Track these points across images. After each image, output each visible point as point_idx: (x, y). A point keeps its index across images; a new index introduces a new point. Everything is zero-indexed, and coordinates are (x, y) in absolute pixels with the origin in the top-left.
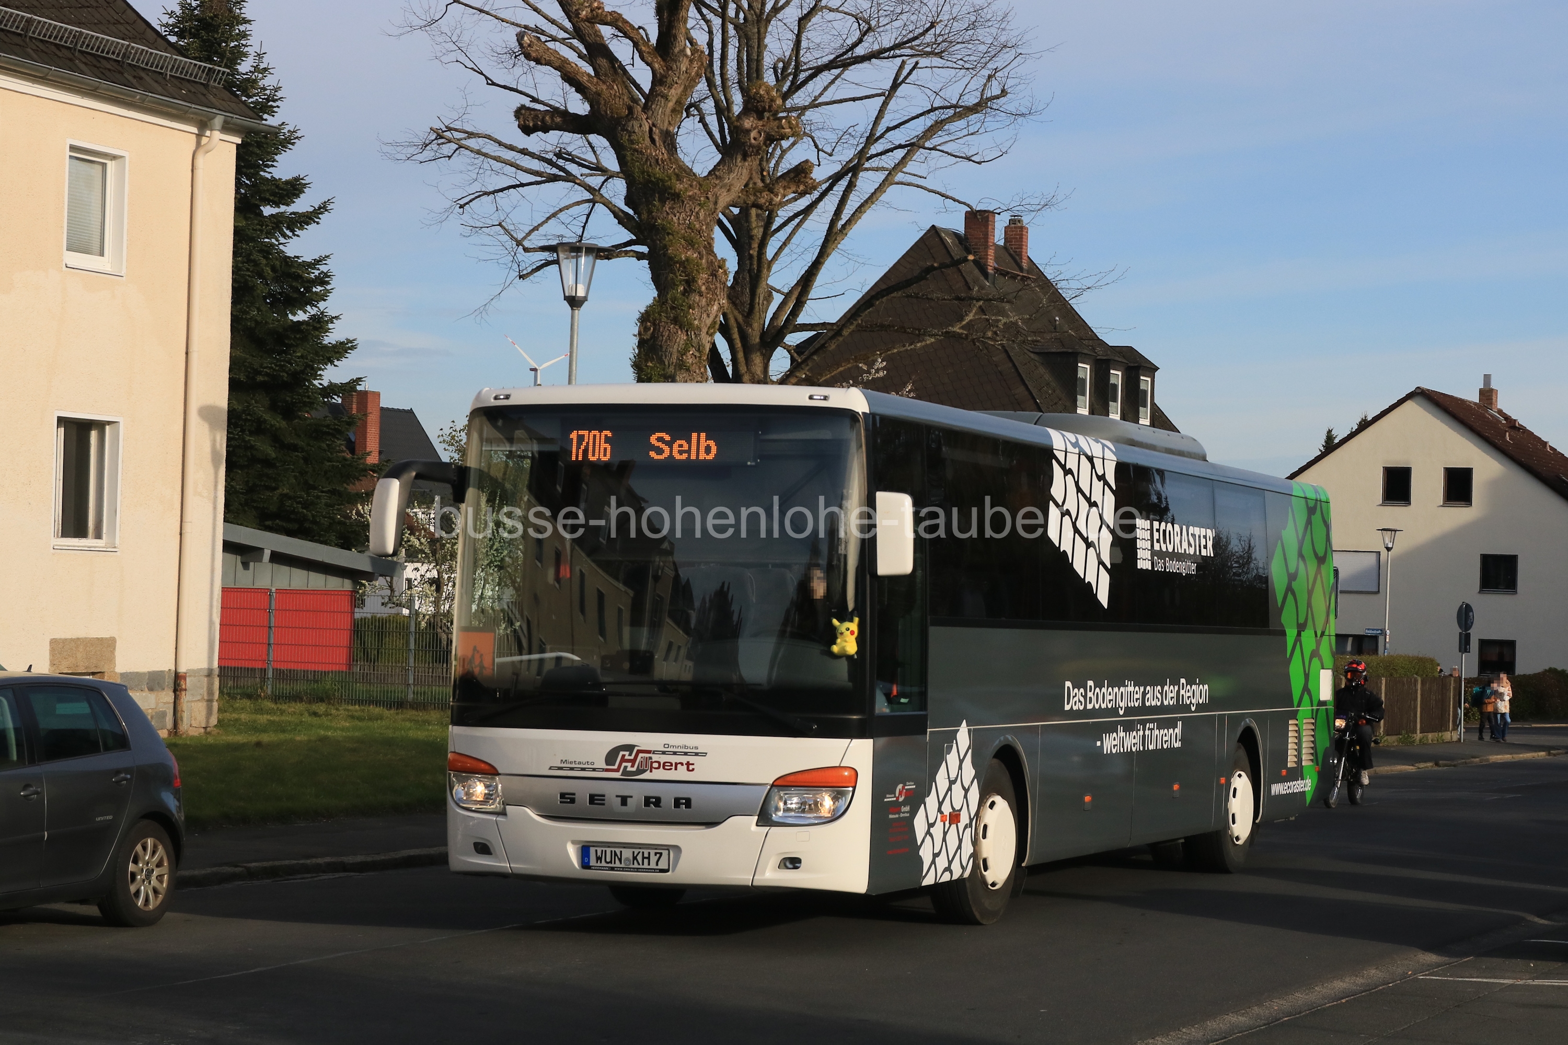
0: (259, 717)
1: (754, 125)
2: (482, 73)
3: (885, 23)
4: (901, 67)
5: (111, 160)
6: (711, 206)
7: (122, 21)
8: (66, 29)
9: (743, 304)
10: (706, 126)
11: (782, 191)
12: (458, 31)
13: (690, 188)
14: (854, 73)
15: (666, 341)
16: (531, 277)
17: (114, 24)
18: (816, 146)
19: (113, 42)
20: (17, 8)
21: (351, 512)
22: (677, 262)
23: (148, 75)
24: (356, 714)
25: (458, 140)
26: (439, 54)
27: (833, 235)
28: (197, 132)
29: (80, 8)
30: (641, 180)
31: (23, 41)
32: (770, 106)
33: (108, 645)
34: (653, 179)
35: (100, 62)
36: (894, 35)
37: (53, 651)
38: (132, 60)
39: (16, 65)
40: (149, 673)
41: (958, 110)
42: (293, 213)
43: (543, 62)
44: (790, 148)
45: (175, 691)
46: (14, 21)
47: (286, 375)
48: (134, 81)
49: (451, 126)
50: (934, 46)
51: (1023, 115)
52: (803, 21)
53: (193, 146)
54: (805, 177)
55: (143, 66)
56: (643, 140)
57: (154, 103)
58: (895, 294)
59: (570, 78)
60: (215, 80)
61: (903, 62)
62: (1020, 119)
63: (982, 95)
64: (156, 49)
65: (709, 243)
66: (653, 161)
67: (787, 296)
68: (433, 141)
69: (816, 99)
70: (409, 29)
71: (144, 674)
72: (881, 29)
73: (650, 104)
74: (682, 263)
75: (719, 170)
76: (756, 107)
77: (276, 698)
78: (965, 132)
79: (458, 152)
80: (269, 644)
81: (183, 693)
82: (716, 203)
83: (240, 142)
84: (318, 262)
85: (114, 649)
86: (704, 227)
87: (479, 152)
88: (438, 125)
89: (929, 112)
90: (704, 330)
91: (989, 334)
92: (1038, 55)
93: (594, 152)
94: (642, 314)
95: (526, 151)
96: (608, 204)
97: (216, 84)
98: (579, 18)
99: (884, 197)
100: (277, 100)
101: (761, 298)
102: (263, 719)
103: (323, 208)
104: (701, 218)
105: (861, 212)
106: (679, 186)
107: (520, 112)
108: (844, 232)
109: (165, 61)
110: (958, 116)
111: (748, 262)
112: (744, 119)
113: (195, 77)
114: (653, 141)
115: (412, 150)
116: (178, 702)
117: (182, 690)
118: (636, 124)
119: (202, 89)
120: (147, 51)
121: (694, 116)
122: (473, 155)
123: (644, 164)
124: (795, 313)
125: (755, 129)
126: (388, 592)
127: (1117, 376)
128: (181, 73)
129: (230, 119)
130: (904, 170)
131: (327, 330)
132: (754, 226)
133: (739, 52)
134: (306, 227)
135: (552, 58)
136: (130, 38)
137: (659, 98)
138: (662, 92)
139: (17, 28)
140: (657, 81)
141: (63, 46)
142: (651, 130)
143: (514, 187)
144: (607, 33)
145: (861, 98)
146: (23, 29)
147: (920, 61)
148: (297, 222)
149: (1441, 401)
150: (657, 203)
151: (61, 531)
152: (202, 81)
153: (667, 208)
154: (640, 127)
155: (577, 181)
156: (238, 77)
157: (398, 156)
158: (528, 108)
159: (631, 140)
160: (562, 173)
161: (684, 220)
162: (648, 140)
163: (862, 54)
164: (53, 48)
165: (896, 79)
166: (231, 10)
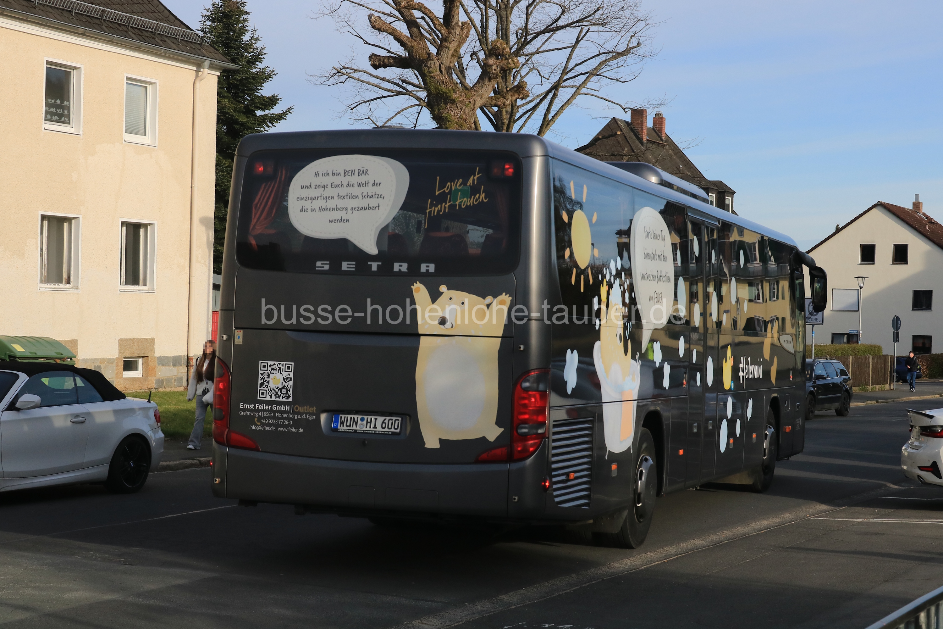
1: (494, 63)
2: (361, 38)
4: (581, 32)
5: (150, 85)
6: (472, 106)
7: (156, 11)
8: (124, 15)
11: (510, 97)
12: (348, 16)
13: (460, 97)
17: (152, 12)
18: (540, 74)
19: (149, 22)
20: (98, 5)
23: (169, 39)
25: (349, 73)
26: (338, 28)
27: (546, 122)
28: (196, 70)
29: (133, 4)
30: (435, 93)
31: (100, 21)
32: (503, 52)
33: (151, 342)
34: (441, 92)
35: (142, 33)
36: (579, 15)
37: (120, 345)
38: (160, 32)
39: (95, 34)
40: (173, 357)
41: (614, 54)
42: (272, 114)
43: (382, 30)
44: (525, 76)
45: (187, 366)
46: (95, 12)
48: (161, 42)
49: (346, 66)
50: (601, 20)
51: (647, 56)
52: (529, 8)
53: (194, 77)
54: (522, 90)
55: (166, 34)
56: (436, 71)
57: (171, 54)
59: (398, 39)
60: (206, 42)
61: (582, 29)
62: (646, 58)
63: (627, 46)
64: (173, 25)
65: (470, 126)
66: (441, 83)
68: (334, 74)
69: (539, 49)
70: (322, 15)
71: (170, 357)
72: (571, 11)
73: (440, 52)
75: (476, 87)
76: (495, 53)
78: (616, 66)
79: (348, 80)
82: (474, 104)
83: (220, 75)
85: (154, 344)
86: (468, 117)
87: (358, 80)
88: (337, 66)
89: (598, 55)
92: (658, 25)
95: (385, 79)
97: (206, 44)
98: (400, 6)
99: (575, 101)
100: (263, 54)
103: (288, 111)
104: (466, 112)
105: (562, 110)
106: (454, 96)
107: (372, 57)
108: (554, 120)
109: (178, 32)
110: (615, 58)
112: (489, 59)
113: (195, 40)
114: (441, 72)
115: (325, 79)
116: (189, 372)
118: (432, 63)
119: (198, 46)
120: (169, 27)
121: (475, 59)
122: (355, 81)
123: (436, 84)
125: (495, 64)
127: (712, 197)
128: (187, 38)
129: (213, 62)
130: (586, 86)
132: (504, 118)
133: (497, 24)
134: (279, 121)
135: (387, 28)
136: (160, 20)
137: (445, 49)
138: (446, 45)
139: (97, 15)
140: (444, 39)
141: (122, 24)
142: (440, 66)
143: (379, 98)
144: (417, 14)
145: (561, 49)
146: (100, 16)
147: (591, 28)
148: (274, 119)
149: (891, 208)
150: (443, 105)
151: (124, 282)
152: (198, 42)
153: (448, 107)
154: (434, 65)
155: (411, 95)
156: (243, 43)
157: (317, 82)
158: (376, 55)
159: (430, 72)
160: (404, 91)
161: (457, 114)
162: (438, 71)
163: (562, 25)
164: (117, 25)
165: (578, 38)
166: (239, 7)
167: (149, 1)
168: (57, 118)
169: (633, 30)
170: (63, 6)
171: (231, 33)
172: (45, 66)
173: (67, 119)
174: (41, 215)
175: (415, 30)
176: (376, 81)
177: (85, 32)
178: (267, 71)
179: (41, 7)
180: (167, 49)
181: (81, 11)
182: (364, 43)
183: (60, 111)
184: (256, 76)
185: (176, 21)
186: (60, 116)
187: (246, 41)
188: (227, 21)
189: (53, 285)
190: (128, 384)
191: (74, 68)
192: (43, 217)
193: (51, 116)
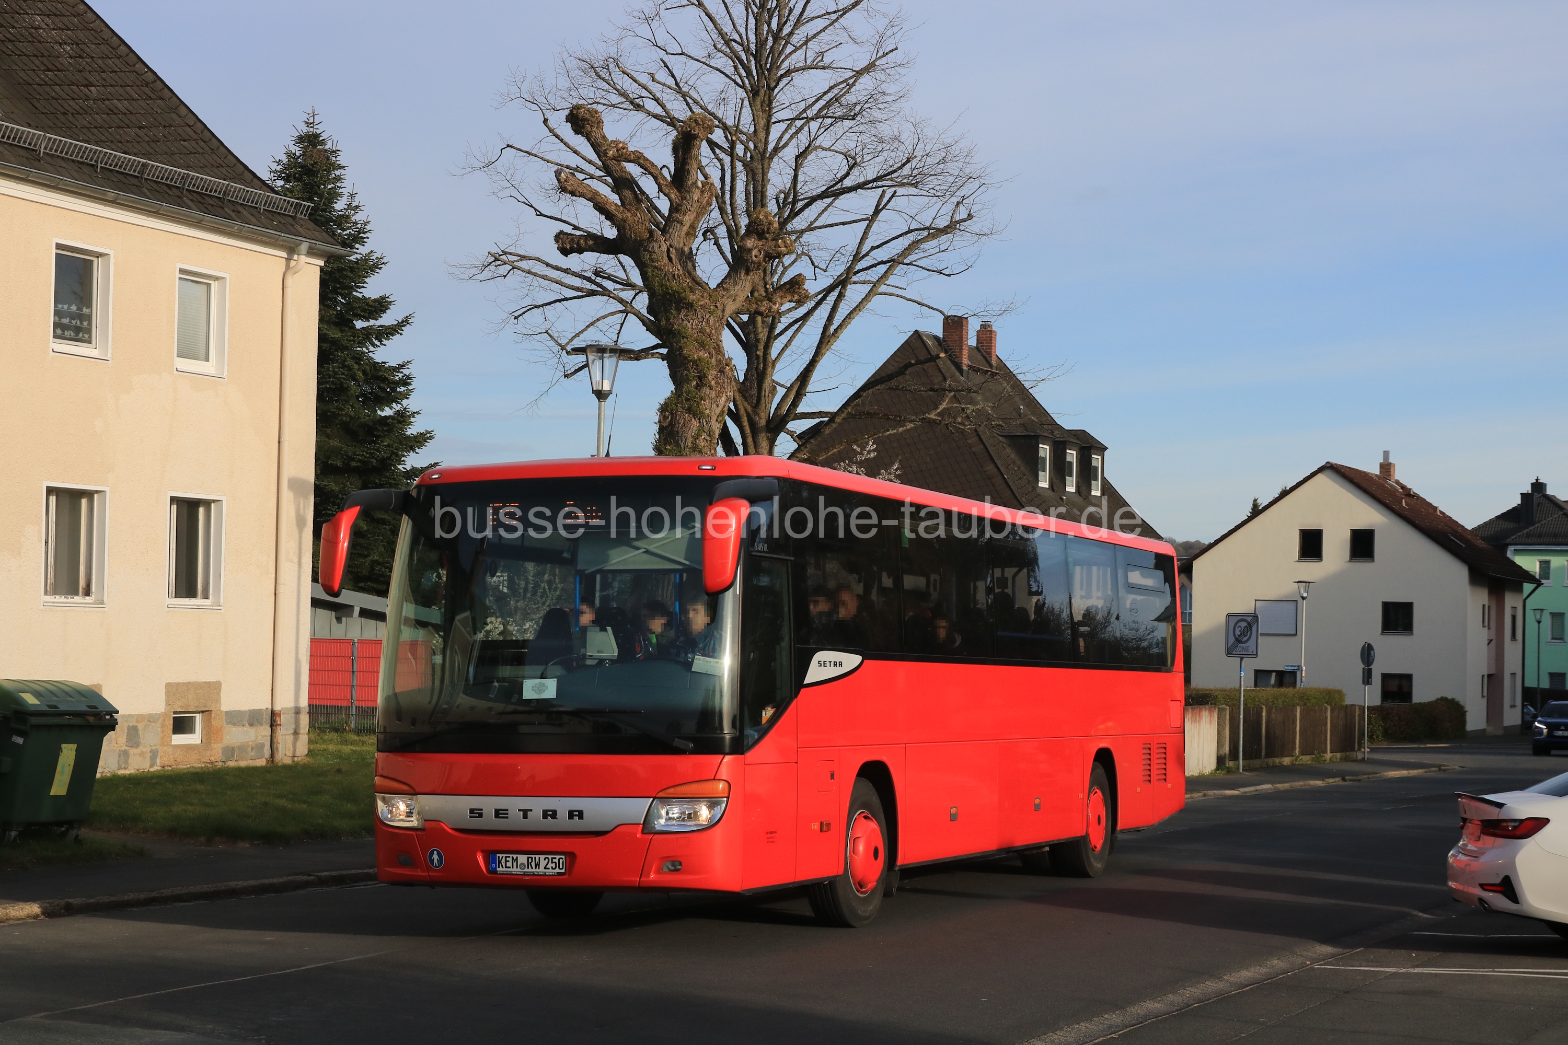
0: (344, 747)
1: (756, 245)
2: (531, 206)
3: (868, 159)
4: (882, 196)
5: (214, 281)
6: (720, 313)
7: (224, 165)
8: (176, 172)
9: (751, 396)
10: (719, 247)
11: (779, 300)
12: (511, 171)
13: (702, 299)
14: (844, 201)
15: (682, 428)
16: (573, 379)
17: (217, 167)
18: (813, 263)
19: (215, 182)
20: (135, 155)
22: (691, 361)
23: (245, 209)
25: (512, 262)
26: (496, 191)
27: (826, 339)
28: (286, 257)
29: (188, 154)
30: (661, 292)
31: (140, 182)
32: (768, 229)
33: (214, 688)
34: (670, 291)
35: (204, 199)
36: (877, 169)
37: (168, 693)
38: (232, 197)
39: (133, 202)
40: (249, 711)
41: (931, 231)
42: (381, 326)
43: (578, 194)
44: (791, 265)
45: (271, 726)
46: (132, 166)
47: (374, 461)
48: (233, 215)
49: (507, 250)
50: (911, 178)
51: (985, 235)
52: (801, 157)
53: (283, 268)
54: (799, 288)
55: (241, 202)
56: (662, 259)
57: (251, 232)
58: (879, 387)
59: (601, 207)
60: (302, 213)
61: (884, 192)
62: (983, 238)
63: (951, 219)
64: (252, 187)
65: (717, 345)
66: (670, 276)
67: (789, 389)
68: (491, 263)
69: (812, 223)
70: (471, 170)
71: (246, 712)
72: (866, 164)
73: (667, 229)
74: (695, 362)
75: (726, 283)
76: (757, 229)
77: (359, 731)
78: (937, 250)
79: (512, 272)
80: (353, 686)
81: (278, 728)
82: (723, 311)
83: (323, 265)
84: (401, 366)
85: (220, 691)
86: (714, 331)
87: (529, 272)
88: (495, 250)
89: (906, 233)
90: (714, 418)
91: (959, 420)
92: (999, 185)
93: (625, 271)
94: (662, 405)
95: (569, 271)
96: (638, 315)
97: (303, 217)
98: (607, 157)
99: (869, 306)
100: (364, 232)
101: (767, 392)
102: (347, 748)
103: (405, 322)
104: (711, 323)
105: (851, 319)
106: (692, 297)
107: (559, 237)
108: (837, 336)
109: (259, 197)
110: (931, 237)
111: (755, 361)
112: (747, 240)
113: (285, 211)
114: (670, 259)
115: (474, 271)
116: (274, 735)
117: (277, 725)
118: (656, 245)
119: (290, 220)
120: (243, 190)
121: (710, 239)
122: (524, 274)
124: (795, 404)
125: (755, 248)
127: (1072, 455)
128: (273, 207)
129: (314, 245)
130: (886, 282)
131: (409, 424)
132: (760, 330)
133: (747, 185)
134: (391, 337)
135: (585, 191)
136: (230, 179)
137: (676, 223)
138: (677, 218)
139: (135, 171)
140: (674, 209)
141: (173, 186)
142: (668, 250)
143: (560, 301)
144: (633, 169)
145: (849, 223)
146: (138, 173)
147: (898, 191)
148: (384, 333)
149: (1347, 473)
150: (673, 312)
151: (174, 593)
152: (291, 214)
153: (682, 315)
154: (660, 247)
155: (612, 295)
156: (334, 214)
157: (462, 276)
158: (566, 234)
159: (652, 259)
160: (599, 289)
161: (697, 325)
162: (666, 259)
163: (850, 185)
164: (165, 188)
165: (878, 206)
166: (328, 159)
167: (212, 150)
168: (72, 334)
169: (960, 193)
170: (82, 157)
171: (316, 199)
172: (54, 251)
173: (86, 336)
174: (47, 487)
175: (628, 193)
176: (556, 275)
177: (117, 198)
178: (371, 258)
179: (48, 159)
180: (243, 225)
181: (111, 165)
182: (537, 215)
183: (76, 323)
184: (355, 265)
185: (255, 180)
186: (78, 330)
187: (339, 211)
188: (310, 179)
189: (65, 598)
190: (180, 755)
191: (99, 255)
192: (50, 491)
193: (63, 330)
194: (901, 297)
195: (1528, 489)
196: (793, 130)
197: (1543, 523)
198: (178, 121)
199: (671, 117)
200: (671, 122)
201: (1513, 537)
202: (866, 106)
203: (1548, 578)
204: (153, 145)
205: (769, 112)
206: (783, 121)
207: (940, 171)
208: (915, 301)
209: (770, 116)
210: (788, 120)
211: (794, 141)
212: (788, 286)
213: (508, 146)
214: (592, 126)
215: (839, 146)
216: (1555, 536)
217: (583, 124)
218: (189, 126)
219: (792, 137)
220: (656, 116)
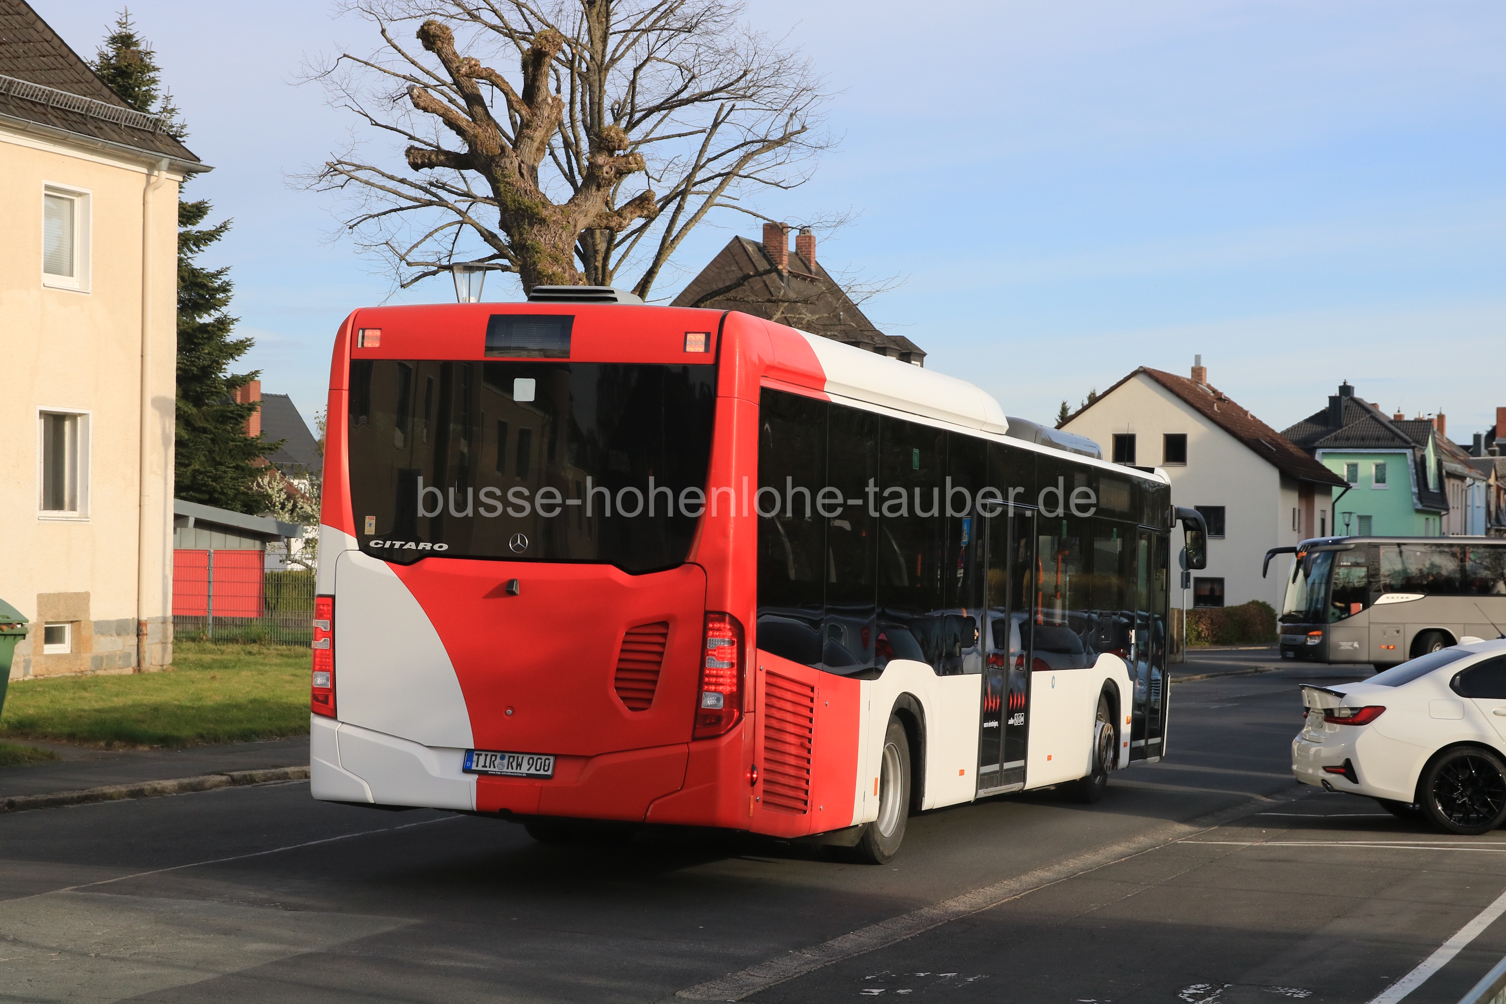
1: (607, 161)
2: (367, 116)
3: (705, 72)
4: (720, 109)
5: (78, 197)
6: (572, 228)
7: (83, 81)
8: (39, 88)
10: (555, 158)
11: (629, 215)
12: (347, 81)
13: (553, 215)
14: (677, 113)
16: (411, 287)
17: (77, 83)
18: (647, 174)
19: (78, 99)
21: (252, 484)
22: (545, 276)
23: (107, 126)
24: (285, 653)
25: (348, 171)
26: (331, 100)
27: (665, 248)
28: (147, 172)
30: (513, 207)
31: (6, 99)
32: (619, 145)
33: (83, 599)
34: (523, 207)
35: (67, 115)
36: (713, 82)
37: (39, 604)
38: (94, 114)
39: (2, 120)
40: (116, 620)
41: (766, 143)
42: (199, 232)
43: (430, 110)
45: (138, 635)
47: (196, 369)
48: (96, 131)
49: (342, 160)
51: (821, 148)
52: (636, 70)
53: (144, 184)
54: (648, 204)
55: (103, 118)
56: (514, 174)
57: (114, 149)
58: (717, 298)
59: (451, 123)
61: (722, 105)
62: (819, 151)
63: (785, 131)
64: (112, 103)
65: (570, 260)
66: (522, 191)
68: (328, 173)
69: (647, 135)
70: (306, 79)
71: (113, 622)
72: (702, 77)
73: (518, 144)
74: (549, 277)
75: (578, 199)
76: (608, 146)
77: (216, 641)
78: (774, 162)
79: (349, 182)
80: (209, 596)
81: (145, 637)
82: (575, 226)
84: (220, 273)
85: (89, 601)
86: (566, 246)
87: (367, 183)
88: (331, 160)
89: (742, 145)
92: (831, 97)
93: (466, 182)
95: (405, 180)
96: (474, 225)
98: (459, 74)
99: (705, 217)
100: (183, 136)
102: (207, 658)
103: (223, 228)
104: (563, 238)
105: (686, 230)
106: (545, 213)
107: (409, 152)
108: (673, 246)
109: (120, 113)
110: (766, 149)
111: (593, 272)
112: (597, 156)
113: (144, 127)
114: (522, 175)
115: (311, 181)
116: (140, 644)
117: (144, 635)
118: (508, 161)
119: (150, 136)
120: (106, 106)
122: (362, 185)
123: (514, 194)
125: (607, 164)
126: (285, 551)
128: (133, 123)
129: (171, 160)
130: (722, 194)
131: (228, 331)
132: (598, 243)
134: (209, 243)
135: (437, 107)
136: (90, 95)
137: (526, 139)
138: (528, 134)
139: (1, 88)
140: (524, 125)
141: (37, 103)
142: (520, 166)
143: (395, 210)
146: (5, 90)
147: (736, 104)
148: (202, 239)
149: (1160, 377)
150: (527, 227)
151: (43, 505)
152: (150, 130)
153: (535, 230)
154: (511, 163)
155: (450, 206)
157: (299, 186)
158: (417, 149)
159: (504, 175)
160: (436, 199)
161: (550, 240)
162: (518, 174)
163: (685, 97)
164: (30, 105)
165: (716, 119)
166: (142, 60)
167: (71, 65)
169: (793, 106)
171: (130, 101)
175: (479, 109)
176: (391, 184)
180: (106, 141)
182: (372, 124)
190: (52, 664)
194: (737, 208)
195: (1335, 392)
196: (627, 43)
197: (1351, 425)
198: (36, 36)
199: (509, 28)
200: (510, 33)
201: (1321, 440)
202: (703, 18)
203: (1356, 481)
204: (14, 61)
205: (607, 24)
206: (621, 32)
207: (773, 83)
208: (750, 213)
209: (608, 28)
210: (624, 31)
211: (630, 52)
212: (638, 202)
213: (345, 56)
214: (443, 42)
215: (673, 57)
216: (1363, 439)
217: (434, 41)
218: (47, 41)
219: (628, 48)
220: (493, 27)
